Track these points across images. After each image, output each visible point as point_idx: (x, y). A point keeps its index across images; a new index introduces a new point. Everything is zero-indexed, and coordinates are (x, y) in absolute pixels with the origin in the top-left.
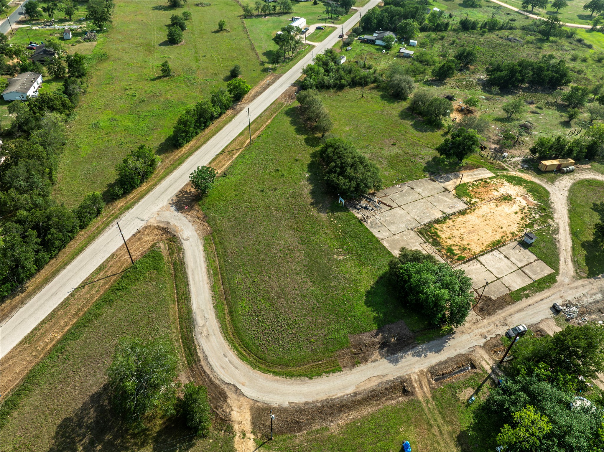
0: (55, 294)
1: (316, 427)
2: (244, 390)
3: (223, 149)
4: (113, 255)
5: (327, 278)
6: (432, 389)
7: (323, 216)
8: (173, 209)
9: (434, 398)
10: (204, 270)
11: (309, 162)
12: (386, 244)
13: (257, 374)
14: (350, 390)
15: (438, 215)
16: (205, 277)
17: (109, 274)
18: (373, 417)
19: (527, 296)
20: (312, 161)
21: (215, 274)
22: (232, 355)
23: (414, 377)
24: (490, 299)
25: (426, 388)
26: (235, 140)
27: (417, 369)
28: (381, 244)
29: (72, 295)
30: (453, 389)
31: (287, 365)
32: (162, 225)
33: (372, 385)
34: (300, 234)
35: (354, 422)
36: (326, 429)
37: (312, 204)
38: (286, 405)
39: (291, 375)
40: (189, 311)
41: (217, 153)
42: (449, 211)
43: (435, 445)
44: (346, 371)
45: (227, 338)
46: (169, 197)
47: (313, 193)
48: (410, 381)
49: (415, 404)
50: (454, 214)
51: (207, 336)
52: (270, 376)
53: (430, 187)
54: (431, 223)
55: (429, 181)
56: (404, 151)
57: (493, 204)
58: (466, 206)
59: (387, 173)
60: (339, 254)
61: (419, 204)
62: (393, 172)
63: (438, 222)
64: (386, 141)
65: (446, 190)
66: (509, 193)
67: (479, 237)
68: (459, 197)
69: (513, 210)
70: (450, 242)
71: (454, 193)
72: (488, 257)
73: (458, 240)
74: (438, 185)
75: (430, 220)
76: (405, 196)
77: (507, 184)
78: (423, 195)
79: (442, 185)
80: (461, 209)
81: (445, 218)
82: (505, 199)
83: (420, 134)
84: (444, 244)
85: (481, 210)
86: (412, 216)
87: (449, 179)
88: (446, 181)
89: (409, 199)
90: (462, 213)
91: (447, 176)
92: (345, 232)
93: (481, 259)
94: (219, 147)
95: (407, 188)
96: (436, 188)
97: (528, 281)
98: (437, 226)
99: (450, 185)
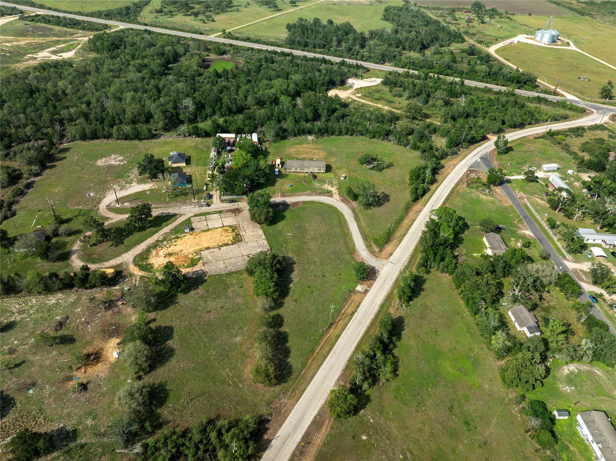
0: (414, 233)
1: (314, 193)
2: (335, 201)
3: (352, 317)
4: (398, 246)
5: (298, 227)
6: (275, 195)
7: (290, 255)
8: (377, 268)
9: (275, 193)
10: (353, 235)
11: (287, 298)
12: (264, 237)
13: (331, 204)
14: (302, 197)
15: (224, 248)
16: (352, 233)
17: (396, 240)
18: (296, 192)
19: (215, 211)
20: (284, 299)
21: (348, 235)
22: (339, 209)
23: (279, 197)
24: (232, 213)
25: (277, 195)
26: (344, 329)
27: (277, 198)
28: (266, 237)
29: (407, 232)
31: (321, 205)
32: (379, 259)
33: (294, 197)
34: (306, 247)
35: (303, 192)
36: (312, 192)
37: (295, 263)
38: (322, 197)
39: (320, 202)
40: (357, 222)
41: (356, 313)
42: (216, 250)
43: (282, 186)
44: (301, 201)
45: (342, 213)
46: (381, 276)
47: (292, 271)
48: (281, 197)
49: (282, 193)
50: (214, 248)
51: (349, 214)
52: (327, 203)
53: (213, 267)
54: (232, 244)
55: (209, 272)
56: (206, 302)
57: (183, 252)
58: (202, 252)
59: (234, 282)
60: (289, 236)
61: (229, 256)
62: (229, 282)
63: (227, 245)
64: (212, 317)
65: (204, 264)
66: (164, 259)
67: (213, 235)
68: (200, 259)
69: (175, 247)
70: (230, 234)
71: (201, 261)
72: (217, 226)
73: (225, 235)
74: (206, 268)
75: (230, 246)
76: (234, 263)
77: (156, 266)
78: (222, 262)
79: (203, 268)
80: (207, 251)
81: (222, 246)
82: (172, 254)
83: (175, 324)
84: (234, 234)
85: (195, 249)
86: (239, 250)
87: (194, 273)
88: (197, 271)
89: (233, 260)
90: (208, 248)
91: (193, 275)
92: (282, 246)
93: (221, 225)
94: (355, 321)
95: (229, 268)
96: (210, 266)
97: (207, 216)
98: (230, 243)
99: (198, 268)
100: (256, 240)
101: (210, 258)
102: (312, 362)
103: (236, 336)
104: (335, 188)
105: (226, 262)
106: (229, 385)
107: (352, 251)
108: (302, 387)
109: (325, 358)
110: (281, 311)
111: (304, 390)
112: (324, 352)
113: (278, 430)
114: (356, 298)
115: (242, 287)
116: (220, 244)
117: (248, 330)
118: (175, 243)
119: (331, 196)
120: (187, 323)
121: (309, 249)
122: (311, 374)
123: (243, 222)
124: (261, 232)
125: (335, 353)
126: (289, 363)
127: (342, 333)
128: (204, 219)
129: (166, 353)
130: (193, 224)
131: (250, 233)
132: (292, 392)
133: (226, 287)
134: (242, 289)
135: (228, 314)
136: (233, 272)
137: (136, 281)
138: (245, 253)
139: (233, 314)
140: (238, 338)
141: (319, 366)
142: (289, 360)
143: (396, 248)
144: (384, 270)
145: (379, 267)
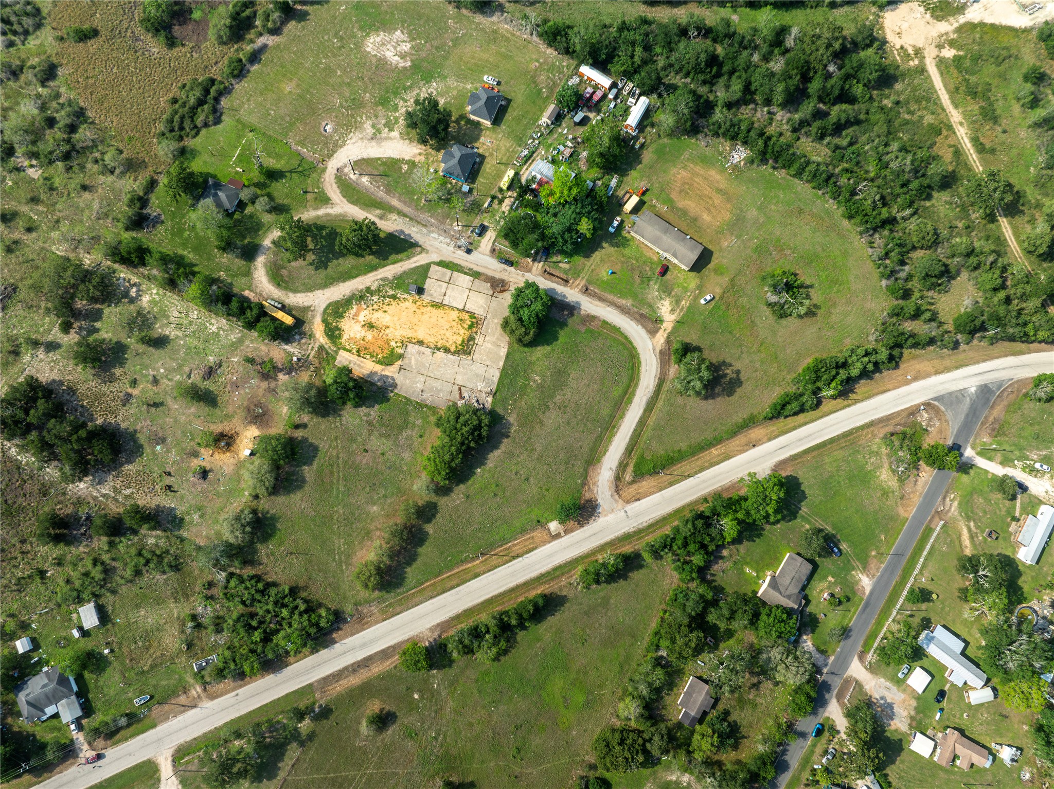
0: (704, 481)
1: (635, 310)
2: (651, 347)
3: (510, 561)
4: (660, 491)
5: (559, 371)
6: (575, 279)
7: (512, 419)
8: (600, 510)
9: (579, 276)
10: (618, 434)
11: (462, 486)
12: (501, 364)
13: (640, 350)
14: (609, 309)
15: (440, 355)
16: (622, 427)
17: (669, 477)
18: (611, 292)
19: (470, 269)
20: (457, 485)
21: (614, 427)
22: (643, 369)
23: (577, 290)
24: (492, 286)
25: (577, 282)
26: (490, 571)
27: (572, 291)
28: (504, 367)
29: (696, 473)
30: (566, 272)
31: (623, 344)
32: (617, 497)
33: (598, 303)
34: (541, 416)
35: (620, 297)
36: (633, 305)
37: (508, 436)
38: (640, 326)
39: (626, 338)
40: (645, 411)
41: (520, 559)
42: (428, 351)
43: (599, 264)
44: (602, 318)
45: (639, 380)
46: (595, 524)
47: (496, 447)
48: (581, 291)
49: (589, 282)
50: (428, 347)
51: (647, 388)
52: (635, 344)
53: (408, 381)
54: (454, 354)
55: (399, 387)
56: (370, 435)
57: (388, 331)
58: (410, 346)
59: (419, 422)
60: (535, 381)
61: (437, 374)
62: (411, 419)
63: (447, 350)
64: (364, 461)
65: (400, 369)
66: (360, 329)
67: (440, 319)
68: (401, 356)
69: (383, 315)
70: (462, 331)
71: (399, 362)
72: (454, 305)
73: (455, 329)
74: (399, 379)
75: (450, 356)
76: (437, 389)
77: (345, 337)
78: (422, 380)
79: (396, 376)
80: (416, 347)
81: (439, 349)
82: (373, 327)
83: (323, 445)
84: (468, 334)
85: (404, 333)
86: (457, 369)
87: (381, 378)
88: (387, 377)
89: (437, 384)
90: (421, 343)
91: (379, 380)
92: (514, 394)
93: (461, 307)
94: (512, 568)
95: (425, 395)
96: (405, 377)
97: (456, 274)
98: (453, 349)
99: (390, 371)
100: (488, 363)
101: (413, 362)
102: (428, 586)
103: (375, 504)
104: (673, 317)
105: (430, 382)
106: (334, 560)
107: (595, 460)
108: (399, 609)
109: (444, 592)
110: (443, 501)
111: (398, 614)
112: (448, 585)
113: (347, 637)
114: (538, 534)
115: (421, 436)
116: (439, 346)
117: (390, 504)
118: (386, 308)
119: (653, 332)
120: (335, 452)
121: (542, 423)
122: (417, 600)
123: (494, 316)
124: (503, 352)
125: (458, 593)
126: (405, 573)
127: (484, 573)
128: (447, 279)
129: (296, 480)
130: (428, 280)
131: (489, 345)
132: (386, 606)
133: (405, 425)
134: (420, 440)
135: (384, 468)
136: (426, 406)
137: (312, 350)
138: (460, 380)
139: (388, 471)
140: (375, 508)
141: (431, 598)
142: (408, 570)
143: (654, 493)
144: (606, 518)
145: (604, 510)
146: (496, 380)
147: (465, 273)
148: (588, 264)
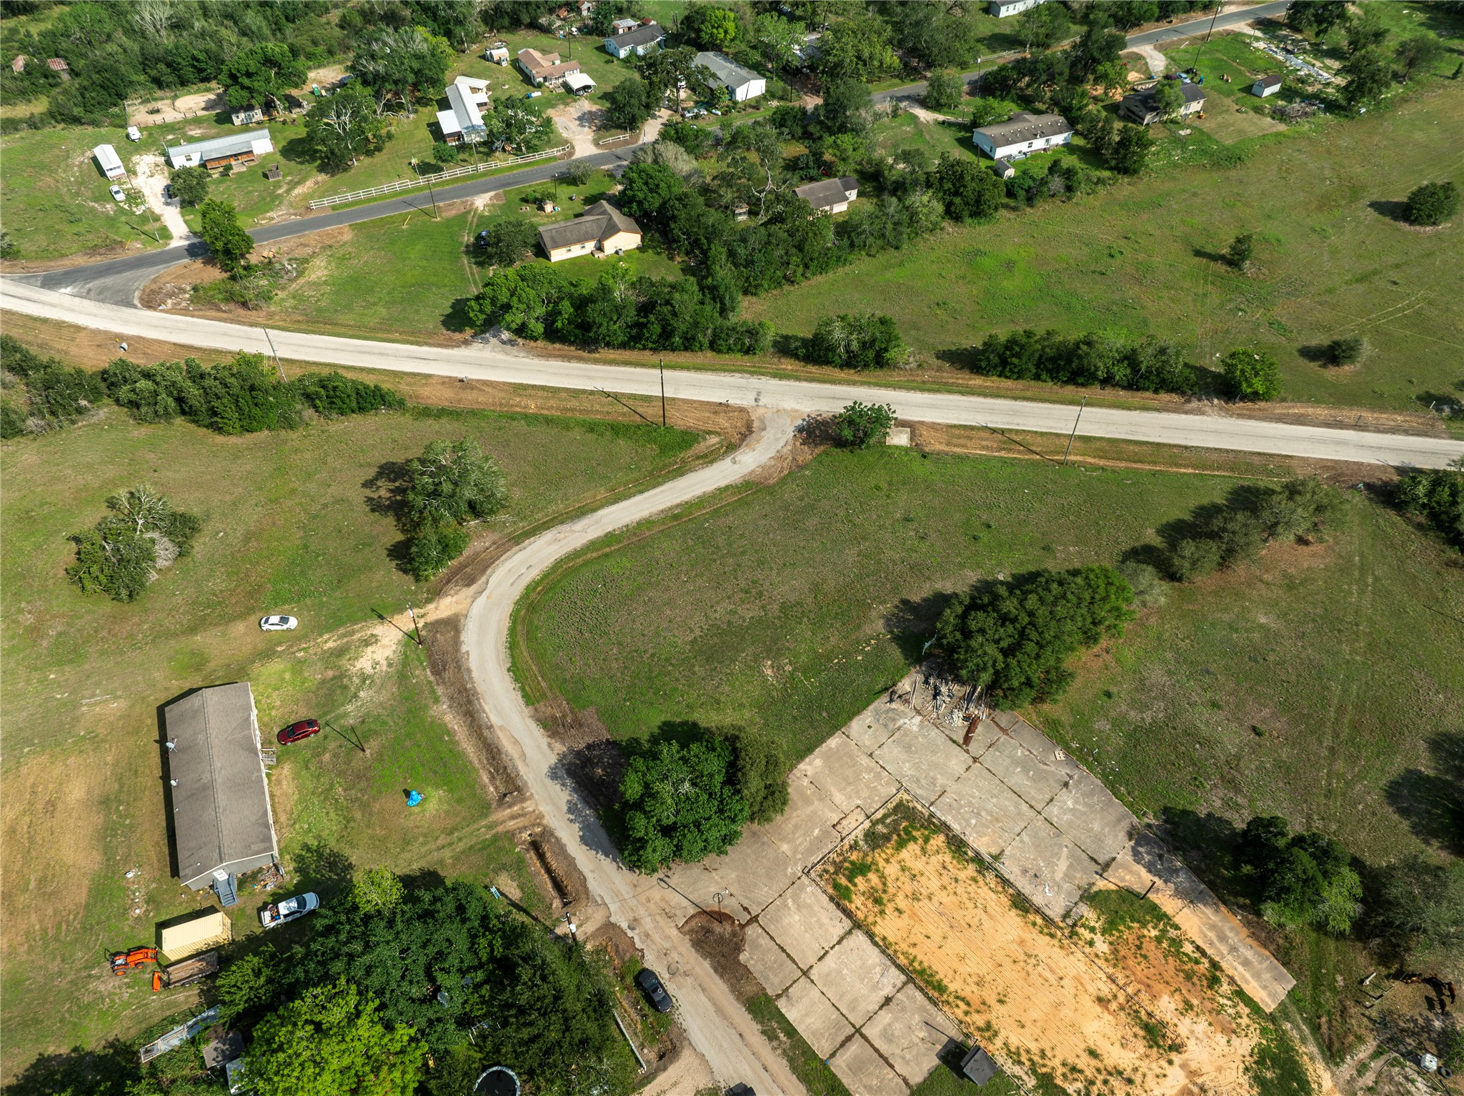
0: (589, 378)
1: (440, 690)
2: (482, 600)
3: (1011, 430)
5: (709, 659)
6: (511, 835)
7: (876, 627)
8: (800, 422)
9: (496, 838)
10: (678, 501)
12: (833, 742)
13: (507, 608)
14: (494, 719)
15: (981, 843)
17: (640, 410)
18: (457, 755)
19: (770, 1036)
21: (676, 517)
22: (534, 574)
23: (529, 806)
24: (738, 949)
25: (512, 824)
27: (544, 808)
28: (830, 734)
29: (592, 393)
30: (518, 867)
31: (529, 637)
32: (756, 424)
33: (507, 745)
34: (809, 600)
35: (450, 733)
36: (437, 700)
37: (905, 602)
38: (464, 648)
39: (512, 646)
40: (593, 511)
41: (992, 425)
42: (1010, 869)
43: (421, 839)
44: (527, 711)
45: (559, 563)
46: (825, 409)
48: (523, 799)
49: (485, 808)
50: (1005, 882)
51: (557, 540)
52: (506, 623)
53: (1096, 826)
54: (944, 828)
55: (1125, 825)
56: (1238, 758)
57: (1106, 989)
58: (1055, 912)
59: (1103, 725)
60: (778, 668)
61: (1008, 802)
62: (1118, 741)
63: (957, 845)
64: (1266, 712)
65: (1106, 866)
66: (1191, 1044)
67: (937, 938)
68: (1090, 897)
69: (1103, 1047)
70: (891, 870)
71: (1101, 884)
72: (873, 955)
73: (908, 887)
74: (1118, 845)
75: (956, 827)
76: (1026, 770)
77: (1245, 1045)
78: (1053, 811)
79: (1125, 856)
80: (1038, 900)
81: (978, 859)
82: (1147, 1027)
83: (1371, 794)
84: (879, 857)
85: (1057, 953)
86: (953, 787)
87: (1167, 874)
88: (1150, 868)
89: (1019, 779)
90: (1021, 903)
91: (1176, 871)
92: (842, 668)
93: (859, 938)
94: (1016, 421)
95: (1063, 771)
96: (1099, 839)
97: (822, 1048)
98: (938, 841)
99: (1134, 875)
100: (865, 761)
101: (1063, 865)
102: (1186, 466)
103: (1261, 626)
104: (379, 629)
105: (1038, 796)
107: (750, 490)
108: (1256, 459)
109: (1158, 444)
112: (1145, 450)
113: (1369, 465)
114: (936, 444)
115: (1109, 695)
116: (971, 870)
117: (1226, 610)
118: (1084, 1062)
119: (453, 625)
120: (1340, 766)
121: (816, 588)
122: (1215, 456)
123: (782, 861)
124: (811, 766)
125: (1132, 432)
128: (855, 1047)
130: (917, 1078)
131: (839, 798)
133: (1138, 736)
134: (1114, 690)
135: (1221, 678)
136: (1068, 750)
137: (1362, 1068)
138: (957, 760)
139: (1213, 668)
140: (1263, 620)
141: (1186, 448)
142: (1220, 501)
143: (685, 401)
144: (797, 407)
145: (793, 418)
146: (867, 716)
147: (791, 1031)
148: (447, 854)
